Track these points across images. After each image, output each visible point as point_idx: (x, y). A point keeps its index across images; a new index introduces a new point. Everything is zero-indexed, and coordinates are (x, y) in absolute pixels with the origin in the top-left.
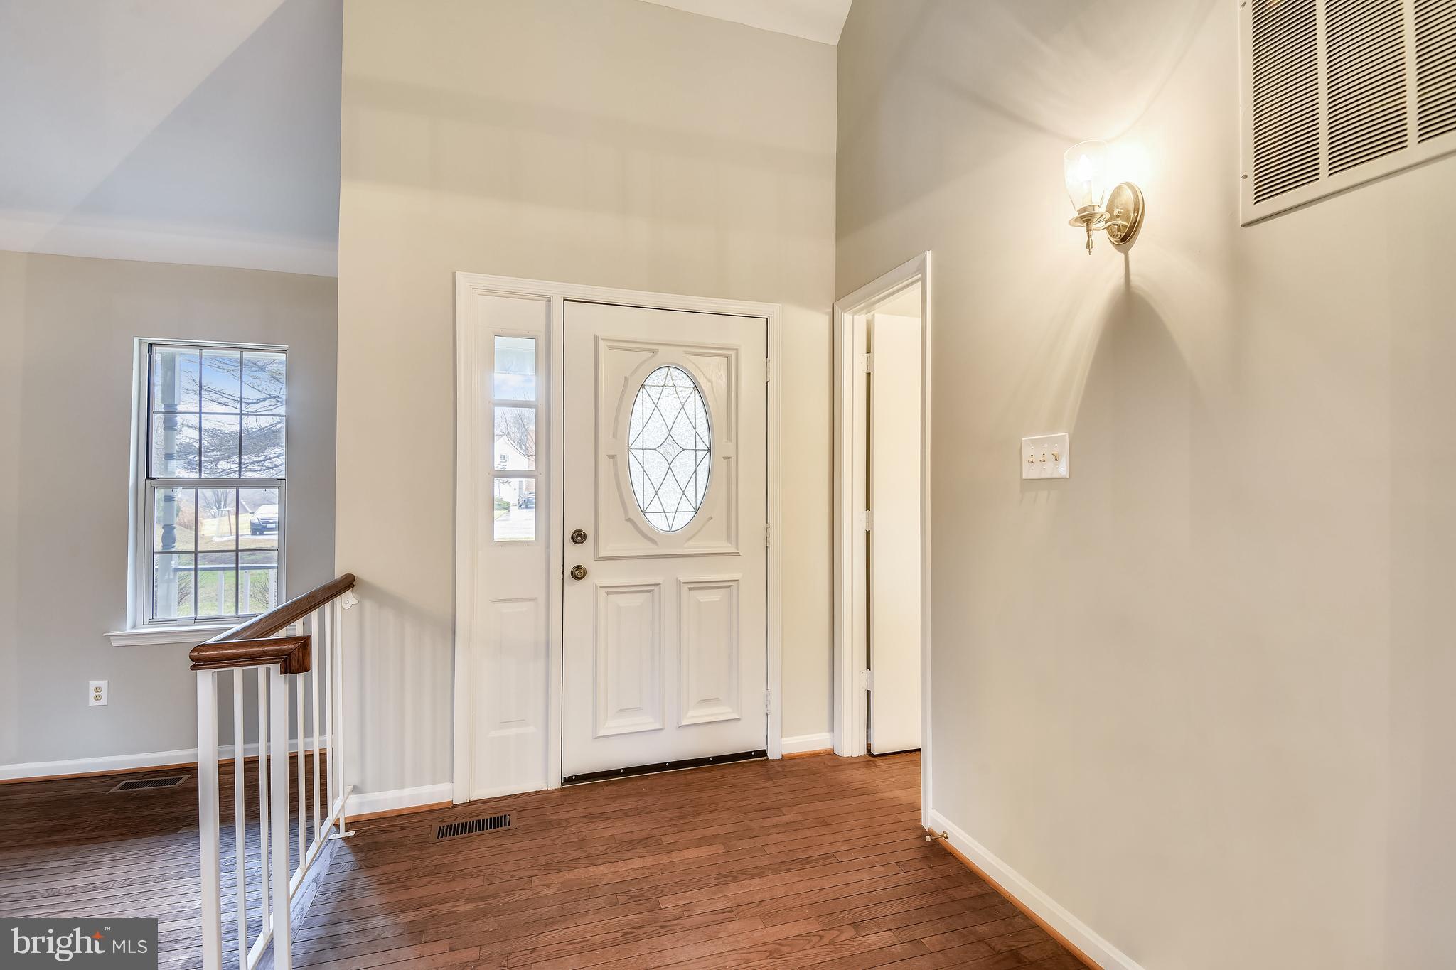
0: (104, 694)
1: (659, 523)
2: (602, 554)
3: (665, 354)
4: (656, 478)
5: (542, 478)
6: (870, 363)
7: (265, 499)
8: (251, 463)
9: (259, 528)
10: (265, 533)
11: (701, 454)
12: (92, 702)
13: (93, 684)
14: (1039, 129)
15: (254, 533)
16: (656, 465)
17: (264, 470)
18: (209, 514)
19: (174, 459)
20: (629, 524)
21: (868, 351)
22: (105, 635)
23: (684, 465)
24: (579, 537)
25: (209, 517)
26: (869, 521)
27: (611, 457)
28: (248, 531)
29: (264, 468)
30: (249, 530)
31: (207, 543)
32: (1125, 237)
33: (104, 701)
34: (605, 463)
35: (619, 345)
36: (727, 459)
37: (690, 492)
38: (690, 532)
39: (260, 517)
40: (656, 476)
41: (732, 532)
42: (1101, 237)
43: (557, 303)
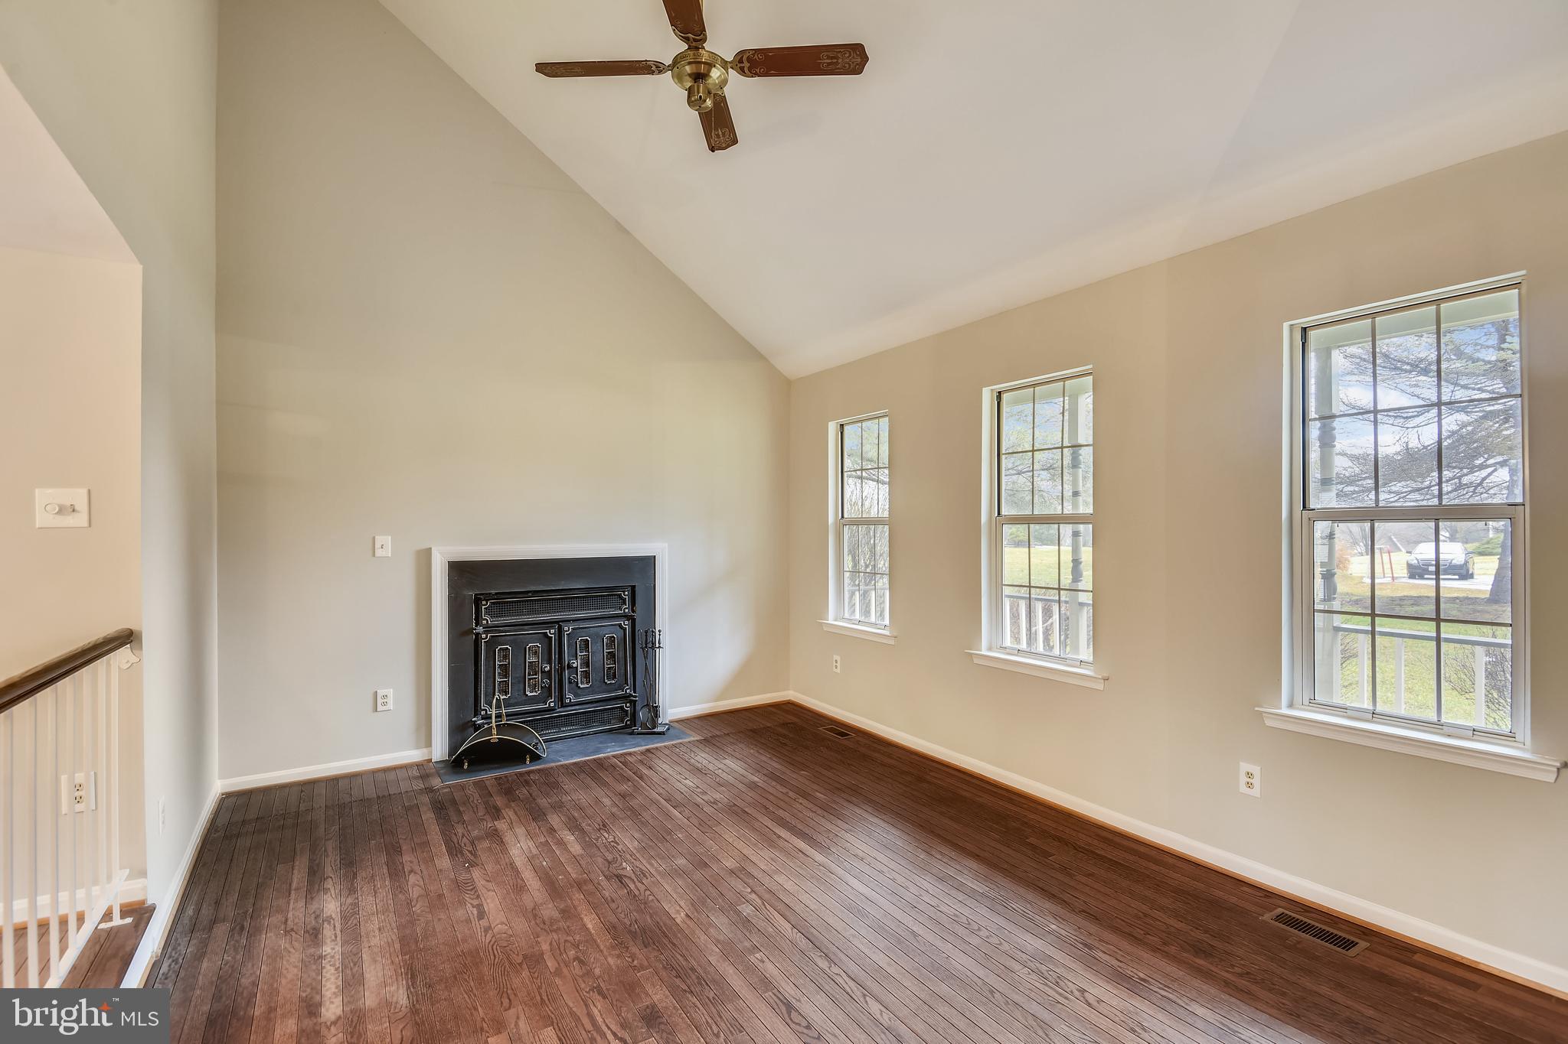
0: (1256, 781)
7: (1421, 535)
8: (1411, 492)
9: (1419, 571)
10: (1426, 576)
12: (1243, 789)
13: (1245, 767)
15: (1412, 576)
17: (1429, 499)
18: (1356, 551)
19: (1333, 484)
22: (1256, 709)
25: (1355, 555)
28: (1405, 573)
29: (1428, 497)
30: (1405, 571)
31: (1356, 584)
33: (1256, 792)
39: (1420, 557)
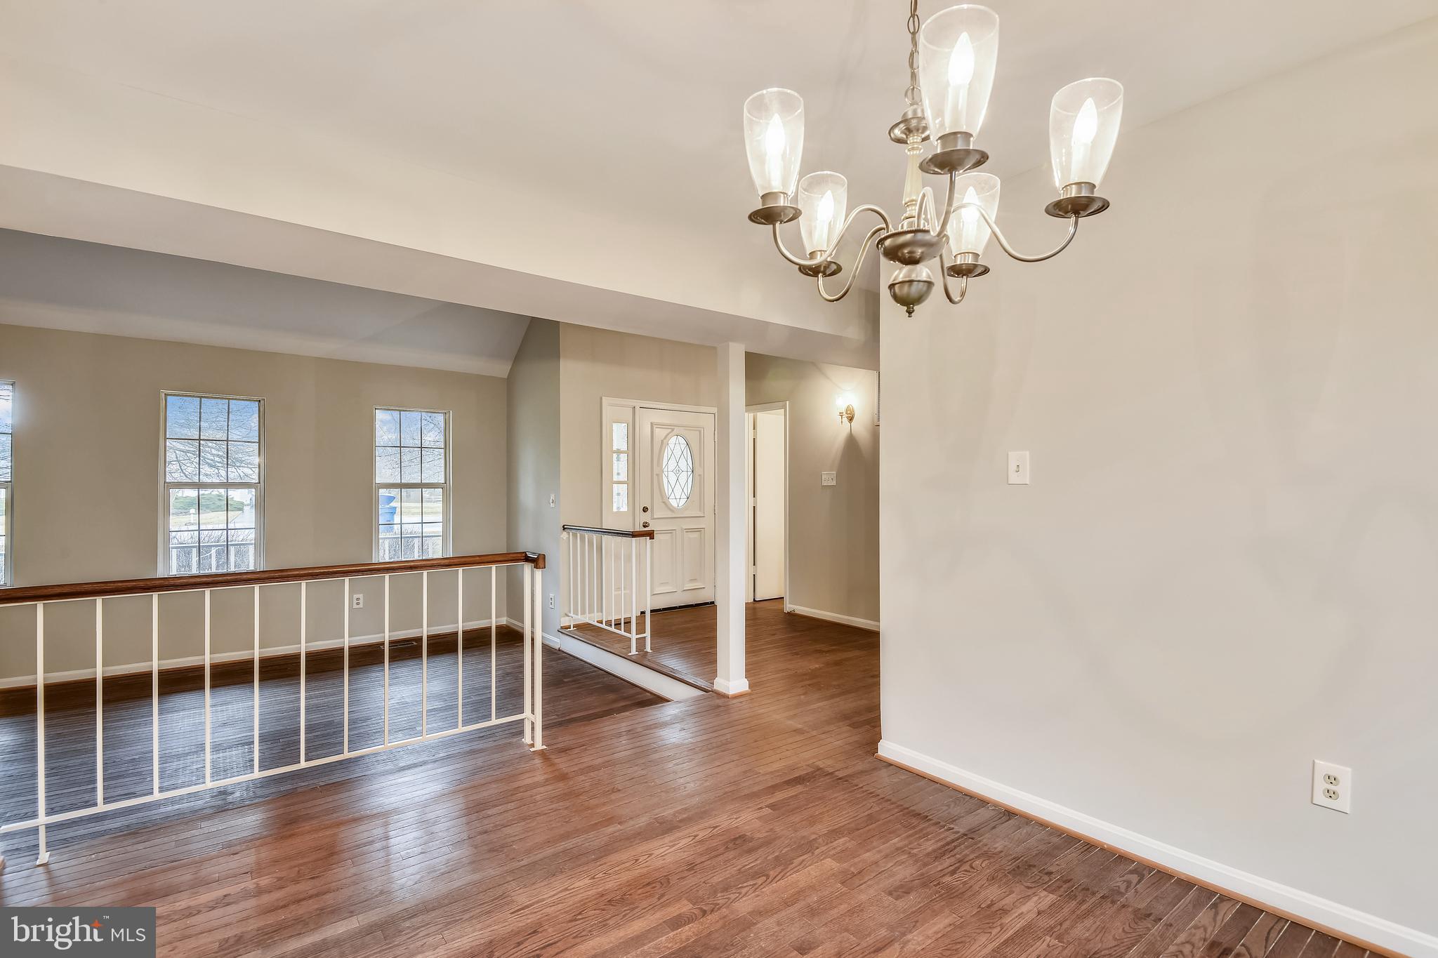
1: (674, 503)
2: (655, 517)
3: (677, 430)
4: (673, 483)
5: (631, 484)
6: (755, 434)
11: (689, 473)
12: (355, 606)
13: (355, 596)
14: (828, 378)
16: (673, 478)
20: (663, 504)
21: (754, 429)
23: (683, 477)
24: (645, 509)
26: (755, 502)
27: (657, 475)
32: (851, 419)
33: (361, 606)
34: (655, 477)
35: (662, 426)
36: (700, 475)
37: (685, 490)
38: (686, 507)
40: (673, 482)
41: (701, 507)
42: (845, 420)
43: (637, 409)
